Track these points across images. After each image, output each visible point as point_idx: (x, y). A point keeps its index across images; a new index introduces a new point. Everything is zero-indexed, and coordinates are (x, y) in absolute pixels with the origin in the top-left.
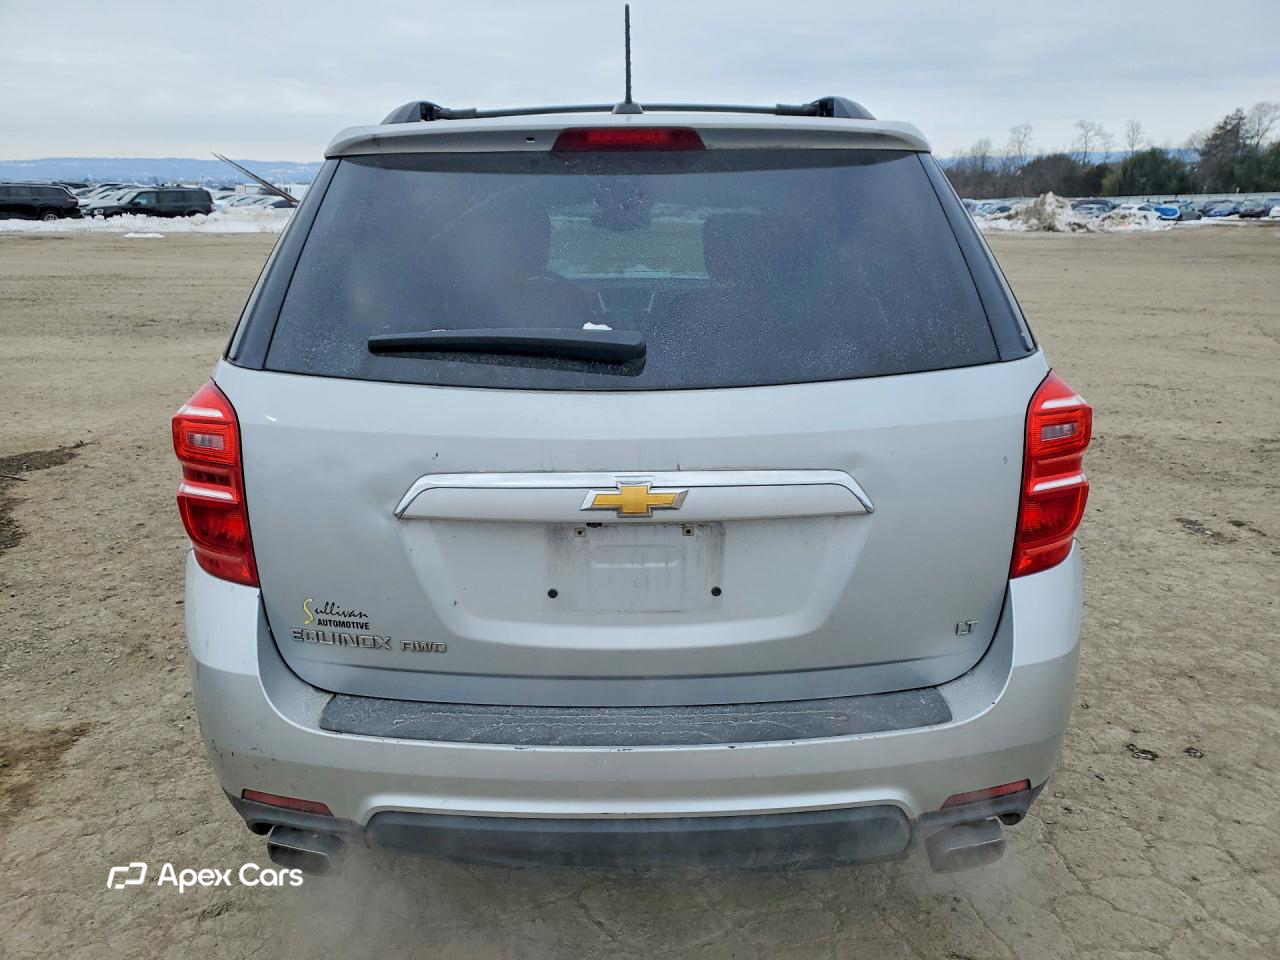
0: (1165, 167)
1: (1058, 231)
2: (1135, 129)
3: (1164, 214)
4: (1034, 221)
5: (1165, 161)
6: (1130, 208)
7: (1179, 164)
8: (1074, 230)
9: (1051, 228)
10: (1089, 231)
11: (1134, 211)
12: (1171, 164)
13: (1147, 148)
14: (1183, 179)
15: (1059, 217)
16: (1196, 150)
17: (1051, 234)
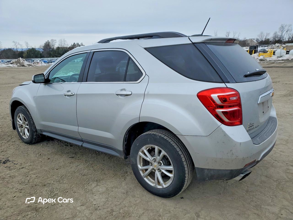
0: (36, 52)
1: (25, 66)
2: (27, 44)
3: (45, 62)
4: (18, 64)
5: (36, 51)
6: (38, 61)
7: (39, 52)
8: (29, 66)
9: (23, 66)
10: (32, 66)
11: (38, 62)
12: (38, 51)
13: (31, 48)
14: (41, 55)
15: (25, 63)
16: (42, 49)
17: (24, 67)
